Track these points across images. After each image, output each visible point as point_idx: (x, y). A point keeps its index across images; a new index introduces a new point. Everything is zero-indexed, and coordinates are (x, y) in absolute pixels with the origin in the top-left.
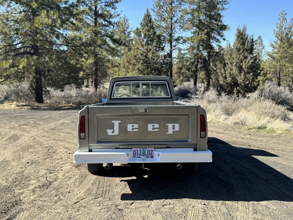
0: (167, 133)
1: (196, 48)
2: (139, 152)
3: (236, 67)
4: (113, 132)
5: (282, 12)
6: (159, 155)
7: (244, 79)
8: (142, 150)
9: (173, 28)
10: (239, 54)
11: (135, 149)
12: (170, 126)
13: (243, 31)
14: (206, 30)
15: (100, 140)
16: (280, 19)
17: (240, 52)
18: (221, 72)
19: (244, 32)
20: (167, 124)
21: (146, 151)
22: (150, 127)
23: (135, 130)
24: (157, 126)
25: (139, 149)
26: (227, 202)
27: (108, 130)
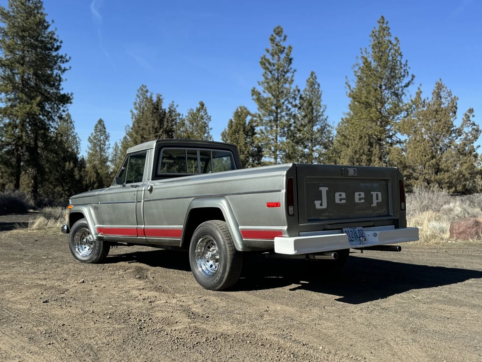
4: (321, 205)
5: (142, 87)
6: (376, 235)
8: (352, 230)
12: (374, 194)
14: (39, 99)
15: (312, 218)
16: (139, 97)
20: (371, 193)
25: (348, 228)
27: (315, 202)
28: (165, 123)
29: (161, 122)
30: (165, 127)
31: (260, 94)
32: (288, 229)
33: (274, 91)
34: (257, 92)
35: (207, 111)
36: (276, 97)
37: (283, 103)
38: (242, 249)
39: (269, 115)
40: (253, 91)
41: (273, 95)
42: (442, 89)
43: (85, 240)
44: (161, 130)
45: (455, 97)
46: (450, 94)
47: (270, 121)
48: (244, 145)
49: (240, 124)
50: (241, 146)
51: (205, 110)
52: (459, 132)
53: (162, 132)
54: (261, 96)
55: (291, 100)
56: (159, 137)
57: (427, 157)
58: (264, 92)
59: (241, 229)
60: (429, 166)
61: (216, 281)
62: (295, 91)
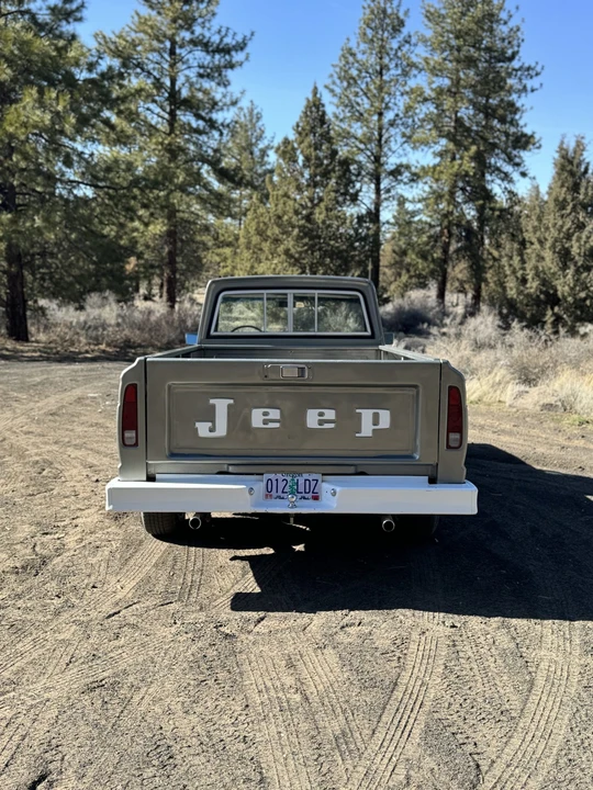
0: (357, 435)
1: (447, 197)
2: (281, 485)
3: (554, 252)
4: (212, 430)
6: (334, 494)
7: (575, 286)
8: (289, 479)
9: (383, 139)
10: (562, 216)
11: (272, 476)
12: (367, 415)
13: (575, 152)
14: (474, 148)
17: (564, 212)
18: (511, 265)
19: (577, 156)
20: (358, 411)
21: (301, 482)
22: (312, 418)
23: (271, 425)
24: (330, 414)
25: (280, 475)
26: (514, 621)
27: (198, 425)
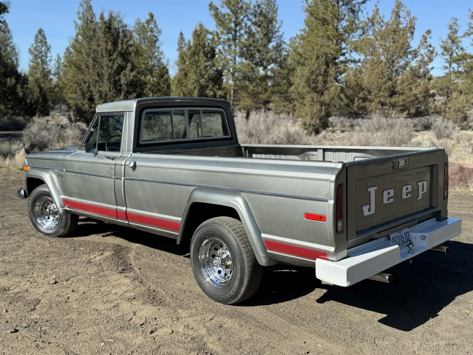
0: (418, 199)
2: (398, 239)
4: (369, 210)
6: (424, 238)
8: (399, 234)
11: (393, 235)
12: (420, 184)
15: (360, 229)
20: (417, 184)
22: (404, 192)
25: (395, 233)
27: (364, 208)
28: (119, 45)
29: (115, 43)
30: (120, 49)
31: (217, 9)
32: (336, 250)
33: (233, 6)
34: (214, 6)
35: (157, 23)
36: (235, 13)
37: (242, 20)
38: (267, 263)
39: (228, 33)
40: (211, 5)
41: (232, 11)
42: (402, 8)
43: (48, 210)
44: (116, 53)
45: (414, 17)
46: (409, 14)
47: (229, 39)
48: (204, 68)
49: (199, 44)
50: (200, 70)
51: (155, 22)
52: (415, 54)
53: (117, 55)
54: (219, 11)
55: (250, 17)
56: (114, 61)
57: (384, 79)
58: (222, 7)
59: (265, 238)
60: (385, 88)
61: (230, 295)
62: (255, 7)
